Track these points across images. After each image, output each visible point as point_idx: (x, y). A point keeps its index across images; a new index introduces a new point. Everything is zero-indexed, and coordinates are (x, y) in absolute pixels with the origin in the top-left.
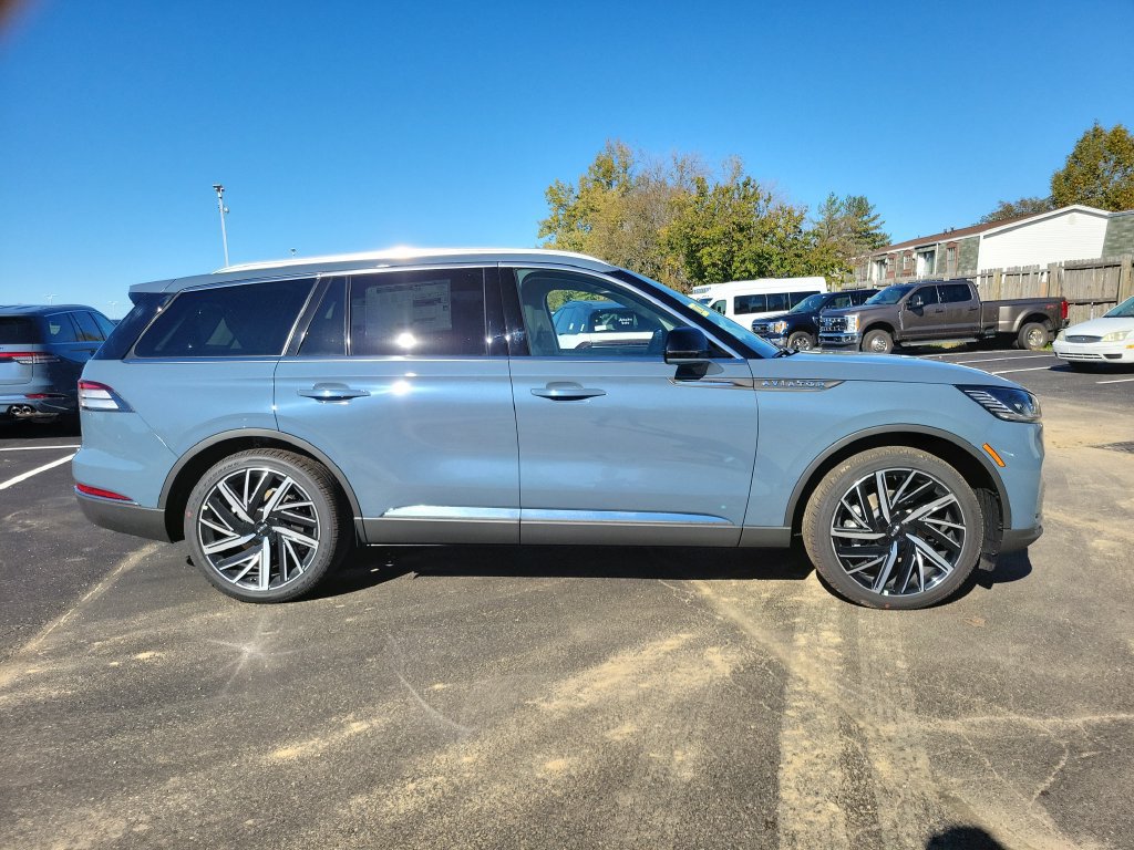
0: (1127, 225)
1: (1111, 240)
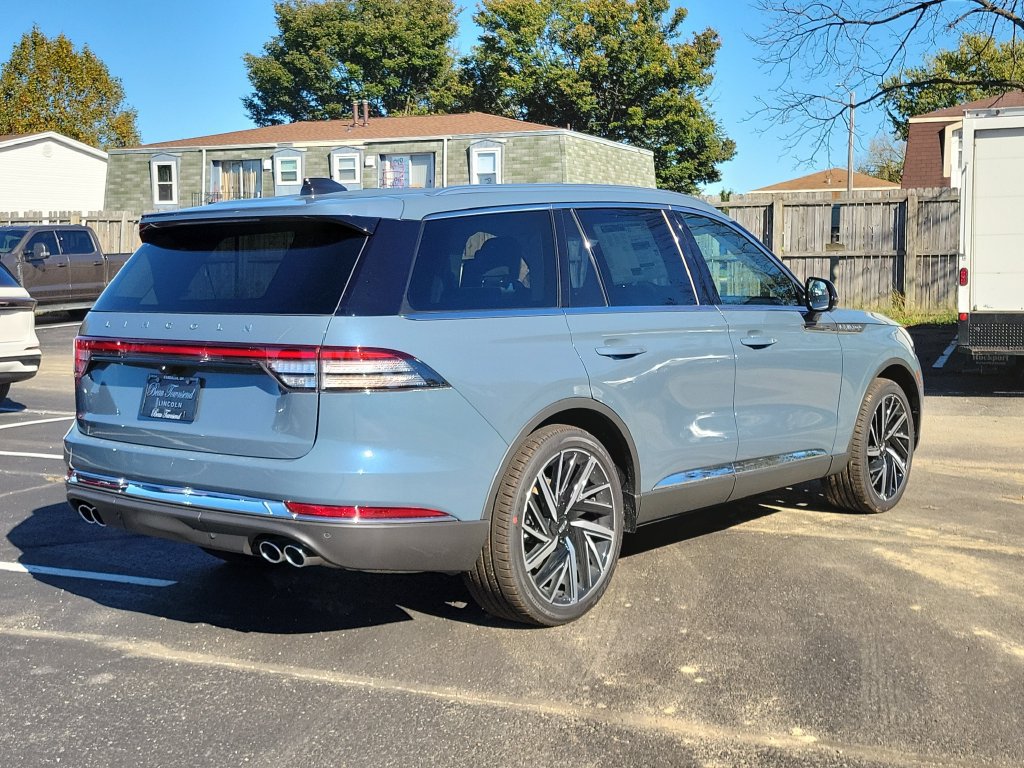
0: (132, 166)
1: (112, 183)
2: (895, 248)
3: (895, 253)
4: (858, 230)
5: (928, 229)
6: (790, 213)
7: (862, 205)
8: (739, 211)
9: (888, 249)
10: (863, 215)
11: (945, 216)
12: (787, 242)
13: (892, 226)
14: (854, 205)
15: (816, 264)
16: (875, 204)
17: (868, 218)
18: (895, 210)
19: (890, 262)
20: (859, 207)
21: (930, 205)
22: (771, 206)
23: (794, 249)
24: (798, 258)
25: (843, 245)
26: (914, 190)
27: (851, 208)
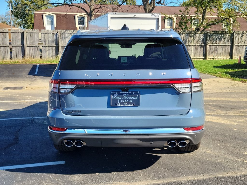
2: (55, 44)
3: (55, 45)
4: (46, 40)
5: (63, 40)
6: (28, 35)
7: (47, 33)
8: (14, 34)
9: (54, 44)
10: (47, 36)
11: (67, 37)
12: (28, 42)
13: (54, 39)
14: (44, 33)
15: (36, 48)
16: (50, 33)
17: (48, 37)
18: (55, 35)
19: (54, 48)
20: (46, 34)
21: (63, 34)
22: (23, 33)
23: (30, 44)
24: (31, 46)
25: (43, 43)
26: (59, 30)
27: (44, 34)
